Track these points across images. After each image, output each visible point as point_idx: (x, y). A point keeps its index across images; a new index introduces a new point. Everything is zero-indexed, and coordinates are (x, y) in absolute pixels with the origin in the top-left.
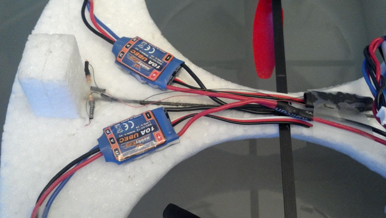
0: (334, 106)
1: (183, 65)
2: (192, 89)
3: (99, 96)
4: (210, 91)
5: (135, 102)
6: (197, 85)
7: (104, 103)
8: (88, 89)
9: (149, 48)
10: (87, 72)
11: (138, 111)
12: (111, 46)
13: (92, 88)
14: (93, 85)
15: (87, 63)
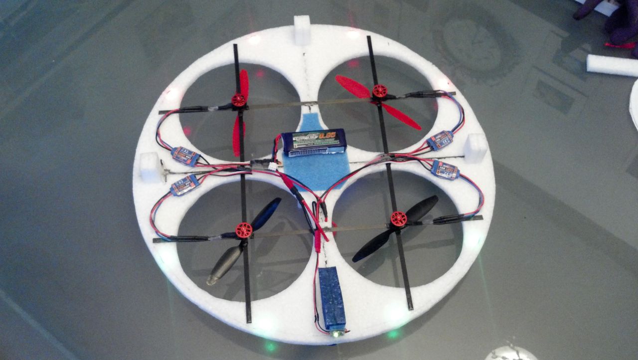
0: (261, 165)
1: (200, 156)
2: (205, 165)
3: (167, 172)
4: (212, 165)
5: (183, 173)
6: (206, 163)
7: (170, 175)
8: (163, 171)
9: (185, 151)
10: (162, 164)
11: (184, 176)
12: (170, 152)
13: (165, 170)
14: (165, 168)
15: (161, 161)
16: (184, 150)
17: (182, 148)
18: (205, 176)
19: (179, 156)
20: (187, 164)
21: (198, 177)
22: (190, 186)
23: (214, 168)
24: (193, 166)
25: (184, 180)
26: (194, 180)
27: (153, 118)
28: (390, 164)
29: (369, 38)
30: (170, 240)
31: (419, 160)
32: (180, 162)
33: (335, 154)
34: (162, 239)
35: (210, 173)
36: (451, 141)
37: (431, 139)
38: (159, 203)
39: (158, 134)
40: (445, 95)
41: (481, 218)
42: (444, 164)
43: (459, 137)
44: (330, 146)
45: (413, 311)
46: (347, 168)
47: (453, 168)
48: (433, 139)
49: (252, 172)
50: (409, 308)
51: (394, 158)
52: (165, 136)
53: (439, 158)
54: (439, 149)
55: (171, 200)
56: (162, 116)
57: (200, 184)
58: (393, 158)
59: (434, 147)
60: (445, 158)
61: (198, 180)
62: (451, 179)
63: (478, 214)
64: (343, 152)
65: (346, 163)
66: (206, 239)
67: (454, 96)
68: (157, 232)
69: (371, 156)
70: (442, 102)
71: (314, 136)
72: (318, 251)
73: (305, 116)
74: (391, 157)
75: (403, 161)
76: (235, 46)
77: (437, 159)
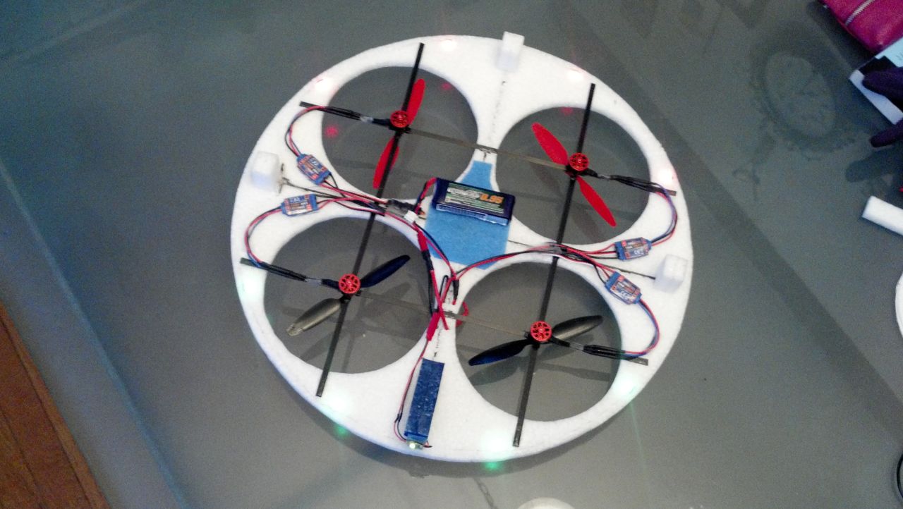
2: (333, 188)
5: (303, 188)
6: (335, 186)
7: (287, 186)
12: (297, 157)
16: (314, 161)
17: (312, 157)
18: (329, 201)
19: (305, 166)
20: (311, 180)
21: (319, 199)
22: (306, 208)
23: (342, 194)
24: (317, 184)
25: (302, 198)
26: (312, 202)
27: (291, 108)
28: (558, 258)
29: (593, 86)
30: (259, 266)
31: (595, 265)
32: (304, 173)
33: (495, 224)
34: (252, 262)
35: (335, 199)
36: (645, 253)
37: (620, 243)
38: (262, 217)
39: (290, 130)
40: (662, 191)
41: (646, 362)
42: (626, 280)
43: (658, 251)
44: (490, 214)
45: (516, 448)
46: (502, 246)
47: (634, 289)
48: (624, 244)
49: (386, 215)
50: (514, 442)
51: (566, 253)
52: (297, 136)
53: (622, 271)
54: (626, 259)
55: (278, 217)
56: (303, 108)
57: (318, 209)
58: (564, 253)
59: (621, 255)
60: (629, 272)
61: (318, 203)
62: (627, 302)
63: (644, 357)
64: (504, 224)
65: (504, 239)
66: (302, 278)
67: (672, 197)
68: (249, 252)
69: (539, 240)
70: (655, 200)
71: (475, 194)
72: (429, 338)
73: (476, 163)
74: (563, 250)
75: (576, 260)
76: (422, 46)
77: (618, 271)
